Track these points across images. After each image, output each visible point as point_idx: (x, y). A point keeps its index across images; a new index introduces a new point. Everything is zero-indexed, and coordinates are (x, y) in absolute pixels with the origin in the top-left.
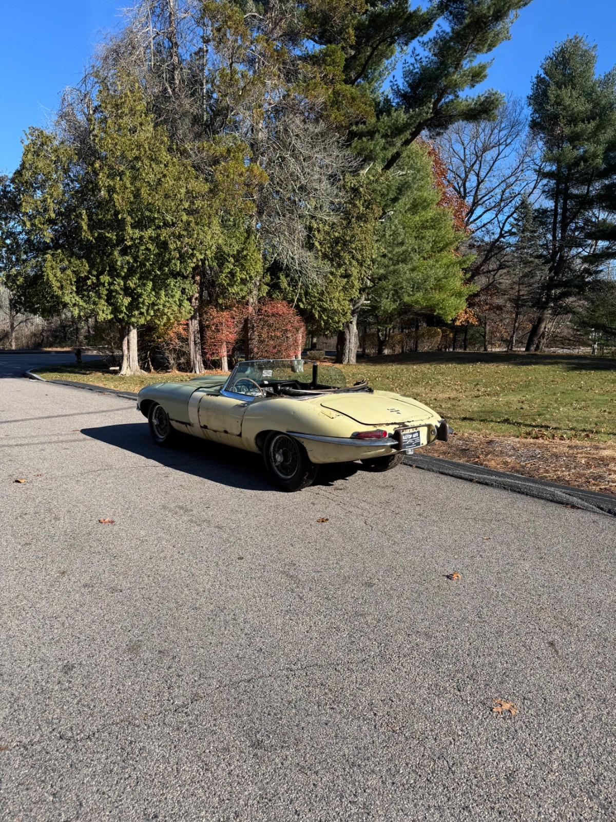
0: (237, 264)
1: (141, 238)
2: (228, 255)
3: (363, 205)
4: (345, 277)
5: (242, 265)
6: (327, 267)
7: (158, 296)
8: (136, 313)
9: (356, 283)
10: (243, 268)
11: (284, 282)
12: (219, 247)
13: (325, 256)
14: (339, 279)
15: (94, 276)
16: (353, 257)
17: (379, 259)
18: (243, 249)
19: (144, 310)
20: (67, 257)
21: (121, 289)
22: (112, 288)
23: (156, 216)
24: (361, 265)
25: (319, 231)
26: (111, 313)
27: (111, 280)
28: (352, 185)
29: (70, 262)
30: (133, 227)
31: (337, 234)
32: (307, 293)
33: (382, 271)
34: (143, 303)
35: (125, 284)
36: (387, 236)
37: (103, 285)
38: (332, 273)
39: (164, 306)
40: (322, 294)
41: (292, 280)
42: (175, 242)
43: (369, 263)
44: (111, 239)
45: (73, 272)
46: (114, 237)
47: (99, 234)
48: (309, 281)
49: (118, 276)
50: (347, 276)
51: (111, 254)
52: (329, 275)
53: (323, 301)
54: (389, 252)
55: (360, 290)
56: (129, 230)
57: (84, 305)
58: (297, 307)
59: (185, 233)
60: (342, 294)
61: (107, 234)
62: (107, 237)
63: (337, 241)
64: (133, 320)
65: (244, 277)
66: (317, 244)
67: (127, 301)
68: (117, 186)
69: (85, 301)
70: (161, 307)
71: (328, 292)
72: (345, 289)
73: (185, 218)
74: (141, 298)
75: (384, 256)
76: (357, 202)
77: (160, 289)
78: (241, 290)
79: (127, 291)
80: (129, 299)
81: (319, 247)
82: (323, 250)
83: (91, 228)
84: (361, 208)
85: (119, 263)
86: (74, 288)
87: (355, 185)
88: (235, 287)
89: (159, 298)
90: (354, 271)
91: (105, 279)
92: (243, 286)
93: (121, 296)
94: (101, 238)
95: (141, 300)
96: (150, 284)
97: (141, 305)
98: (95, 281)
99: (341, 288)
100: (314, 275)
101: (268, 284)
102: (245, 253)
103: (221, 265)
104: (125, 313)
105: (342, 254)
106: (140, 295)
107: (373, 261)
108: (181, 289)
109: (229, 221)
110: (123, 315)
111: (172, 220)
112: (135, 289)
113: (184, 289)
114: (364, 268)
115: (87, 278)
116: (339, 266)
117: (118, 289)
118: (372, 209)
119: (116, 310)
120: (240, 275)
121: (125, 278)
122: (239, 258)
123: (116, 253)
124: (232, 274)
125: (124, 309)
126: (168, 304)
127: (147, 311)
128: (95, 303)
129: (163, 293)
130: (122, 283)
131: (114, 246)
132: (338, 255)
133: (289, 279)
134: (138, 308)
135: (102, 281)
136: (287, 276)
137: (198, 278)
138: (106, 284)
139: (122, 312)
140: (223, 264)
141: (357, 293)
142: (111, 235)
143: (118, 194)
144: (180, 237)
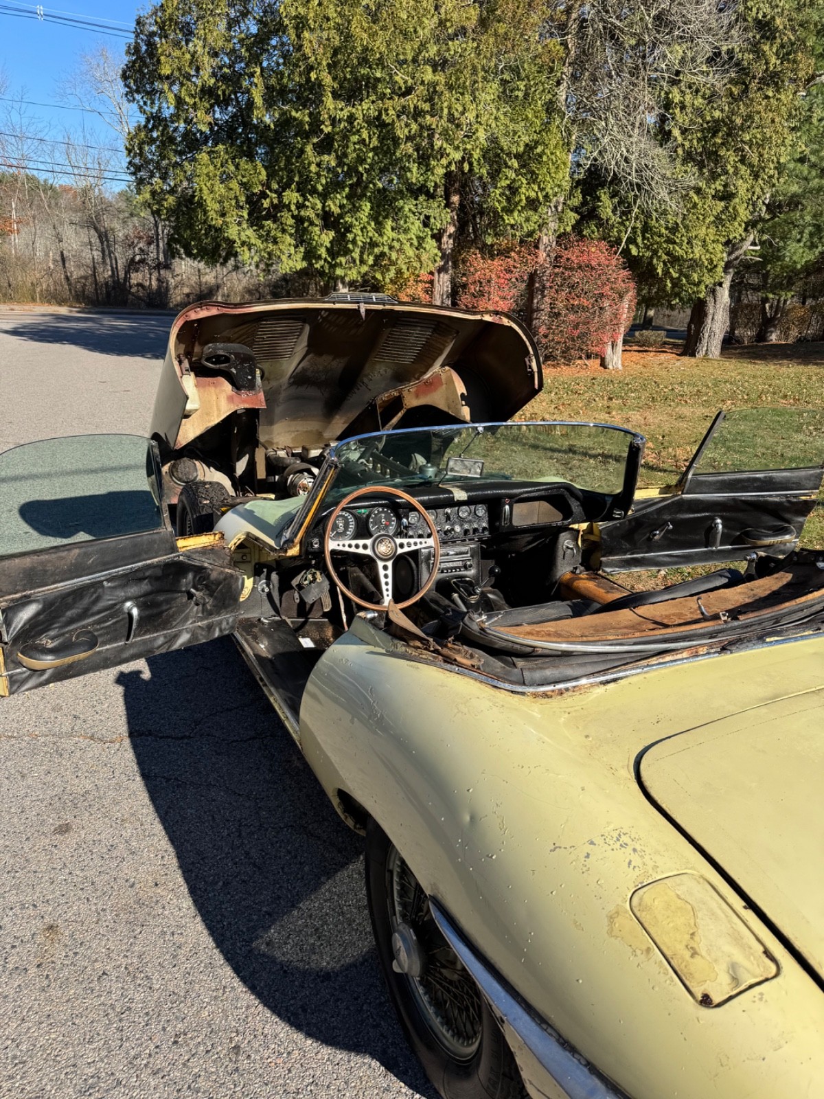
0: (524, 171)
1: (351, 119)
2: (509, 155)
3: (777, 54)
4: (721, 199)
5: (533, 173)
6: (691, 176)
7: (379, 230)
8: (343, 260)
9: (741, 210)
10: (533, 178)
11: (606, 206)
12: (493, 140)
13: (689, 157)
14: (709, 201)
15: (276, 192)
16: (742, 161)
17: (791, 166)
18: (537, 143)
19: (356, 255)
20: (233, 158)
21: (317, 215)
22: (302, 213)
23: (378, 75)
24: (756, 176)
25: (683, 108)
26: (304, 259)
27: (301, 200)
28: (760, 16)
29: (237, 167)
30: (336, 96)
31: (717, 114)
32: (646, 228)
33: (794, 188)
34: (354, 242)
35: (324, 207)
36: (815, 121)
37: (288, 207)
38: (698, 191)
39: (391, 248)
40: (674, 229)
41: (621, 202)
42: (407, 125)
43: (771, 172)
44: (301, 123)
45: (242, 184)
46: (307, 119)
47: (283, 113)
48: (653, 205)
49: (314, 191)
50: (726, 196)
51: (302, 151)
52: (692, 194)
53: (675, 243)
54: (814, 152)
55: (747, 224)
56: (329, 101)
57: (259, 242)
58: (626, 252)
59: (426, 107)
60: (712, 230)
61: (294, 113)
62: (295, 119)
63: (715, 127)
64: (339, 272)
65: (533, 195)
66: (676, 132)
67: (327, 238)
68: (311, 15)
69: (260, 237)
70: (386, 249)
71: (686, 227)
72: (718, 221)
73: (429, 75)
74: (350, 232)
75: (802, 160)
76: (766, 48)
77: (386, 217)
78: (527, 220)
79: (328, 220)
80: (332, 234)
81: (680, 139)
82: (687, 144)
83: (269, 102)
84: (773, 60)
85: (313, 168)
86: (245, 214)
87: (765, 16)
88: (516, 214)
89: (381, 235)
90: (742, 187)
91: (292, 196)
92: (531, 213)
93: (317, 229)
94: (285, 122)
95: (350, 236)
96: (367, 207)
97: (350, 246)
98: (276, 201)
99: (712, 219)
100: (664, 194)
101: (575, 209)
102: (539, 149)
103: (495, 175)
104: (325, 260)
105: (722, 152)
106: (349, 229)
107: (780, 168)
108: (422, 217)
109: (519, 90)
110: (322, 262)
111: (406, 82)
112: (341, 216)
113: (428, 217)
114: (761, 182)
115: (263, 195)
116: (714, 177)
117: (313, 215)
118: (795, 61)
119: (310, 255)
120: (527, 191)
121: (324, 196)
122: (528, 159)
123: (309, 149)
124: (513, 189)
125: (323, 252)
126: (396, 244)
127: (362, 253)
128: (275, 242)
129: (389, 223)
130: (319, 206)
131: (307, 136)
132: (714, 156)
133: (616, 200)
134: (347, 252)
135: (286, 201)
136: (613, 195)
137: (455, 199)
138: (293, 207)
139: (319, 257)
140: (498, 171)
141: (741, 230)
142: (302, 116)
143: (312, 30)
144: (417, 114)
